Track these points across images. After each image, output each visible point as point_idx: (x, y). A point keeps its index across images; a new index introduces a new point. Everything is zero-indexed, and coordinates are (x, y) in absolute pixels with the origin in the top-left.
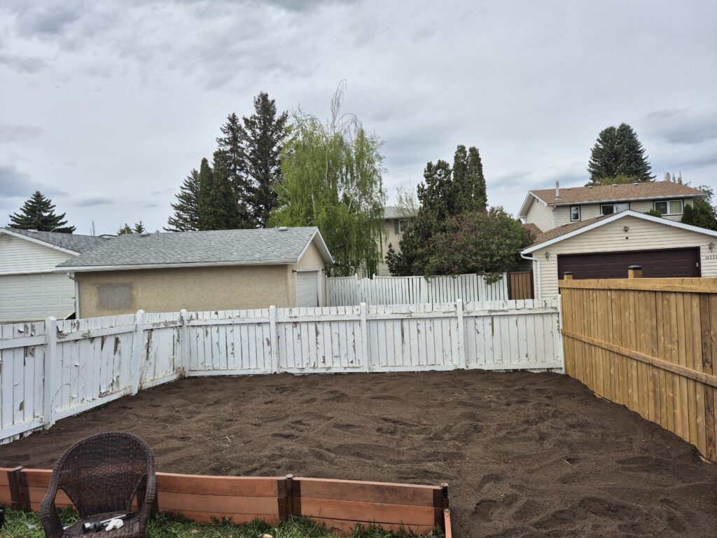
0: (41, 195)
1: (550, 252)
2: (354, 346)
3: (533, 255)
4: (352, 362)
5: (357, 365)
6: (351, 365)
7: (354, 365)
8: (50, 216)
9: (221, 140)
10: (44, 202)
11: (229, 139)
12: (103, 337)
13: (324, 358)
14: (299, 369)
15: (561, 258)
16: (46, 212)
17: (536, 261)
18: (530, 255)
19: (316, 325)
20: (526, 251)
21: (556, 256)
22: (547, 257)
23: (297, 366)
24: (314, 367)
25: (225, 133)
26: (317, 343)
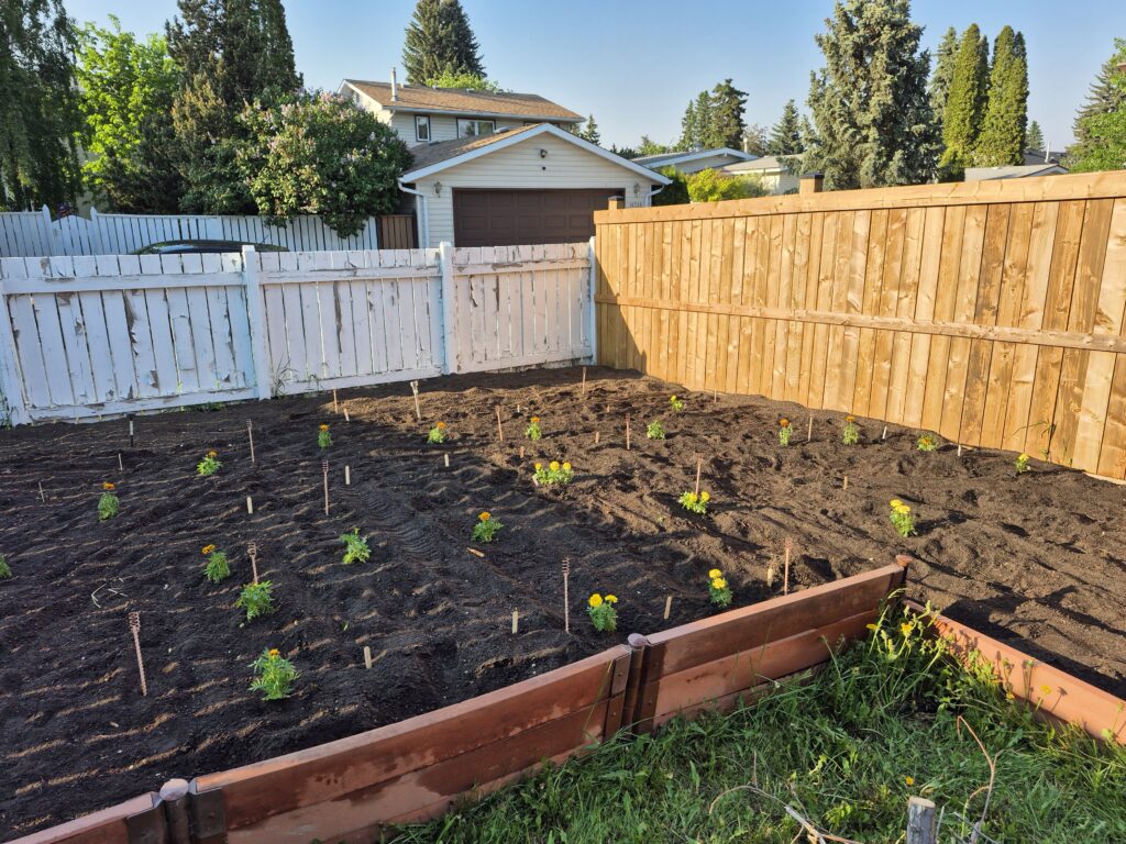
1: (442, 183)
2: (231, 345)
3: (417, 186)
4: (227, 379)
5: (241, 385)
6: (227, 386)
7: (233, 384)
13: (155, 375)
14: (91, 406)
15: (460, 194)
17: (421, 196)
18: (411, 185)
19: (126, 301)
20: (407, 178)
21: (450, 190)
22: (437, 192)
23: (82, 400)
24: (130, 398)
26: (133, 341)
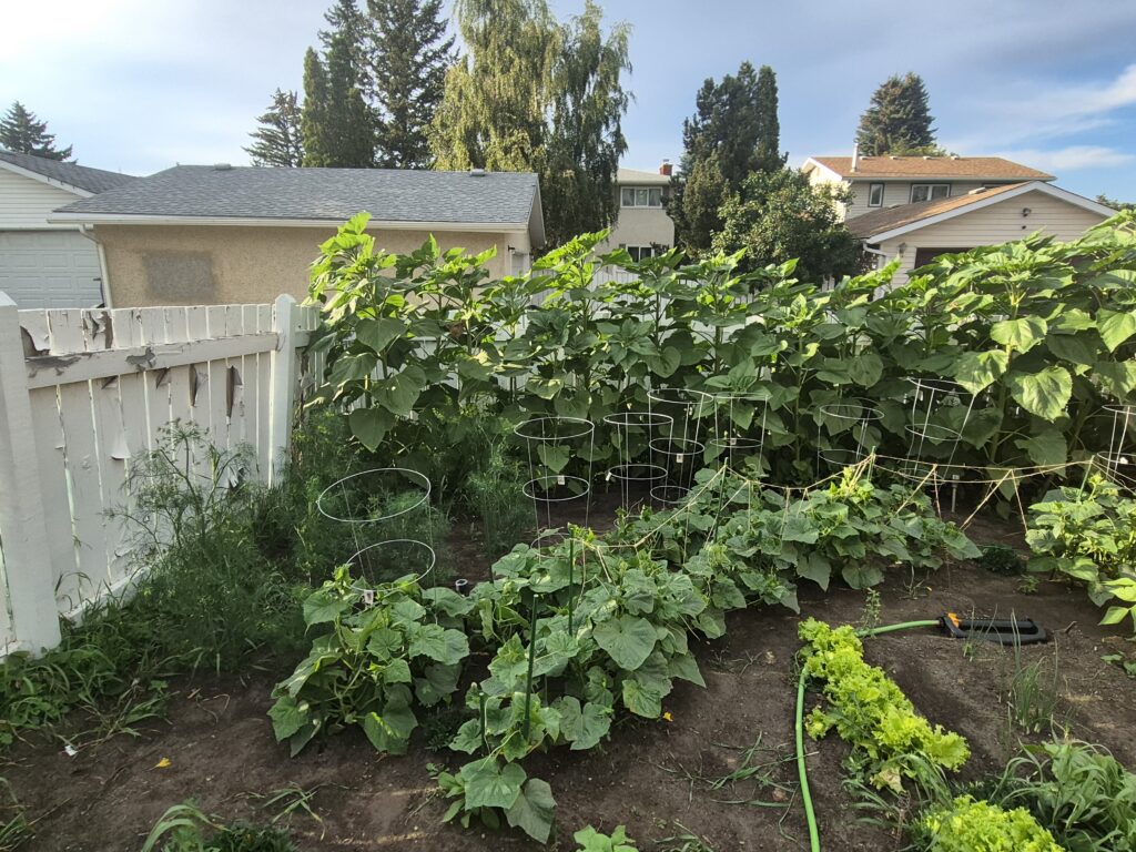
0: (28, 112)
1: (905, 244)
3: (882, 247)
8: (45, 149)
9: (327, 35)
10: (33, 126)
11: (341, 33)
12: (192, 366)
15: (921, 253)
16: (37, 143)
17: (884, 256)
18: (876, 246)
20: (872, 240)
21: (915, 250)
22: (901, 251)
25: (333, 24)
